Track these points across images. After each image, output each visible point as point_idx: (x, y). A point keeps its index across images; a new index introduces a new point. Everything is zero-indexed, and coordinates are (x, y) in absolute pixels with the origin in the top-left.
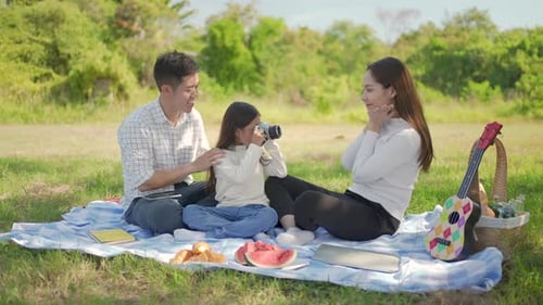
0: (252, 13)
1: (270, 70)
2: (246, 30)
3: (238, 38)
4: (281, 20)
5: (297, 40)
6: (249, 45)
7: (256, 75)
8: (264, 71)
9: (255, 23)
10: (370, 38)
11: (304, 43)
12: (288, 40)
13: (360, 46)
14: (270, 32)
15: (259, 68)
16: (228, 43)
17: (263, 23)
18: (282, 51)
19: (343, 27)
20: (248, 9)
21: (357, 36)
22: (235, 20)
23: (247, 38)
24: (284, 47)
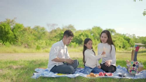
0: (14, 22)
1: (19, 38)
2: (12, 27)
3: (10, 29)
4: (22, 24)
5: (28, 30)
6: (13, 31)
7: (15, 40)
8: (17, 38)
9: (14, 25)
10: (45, 31)
11: (29, 31)
12: (25, 30)
13: (42, 33)
14: (19, 27)
15: (16, 37)
16: (6, 30)
17: (17, 25)
18: (23, 33)
19: (37, 27)
20: (13, 21)
21: (41, 30)
22: (9, 24)
23: (12, 29)
24: (24, 32)
